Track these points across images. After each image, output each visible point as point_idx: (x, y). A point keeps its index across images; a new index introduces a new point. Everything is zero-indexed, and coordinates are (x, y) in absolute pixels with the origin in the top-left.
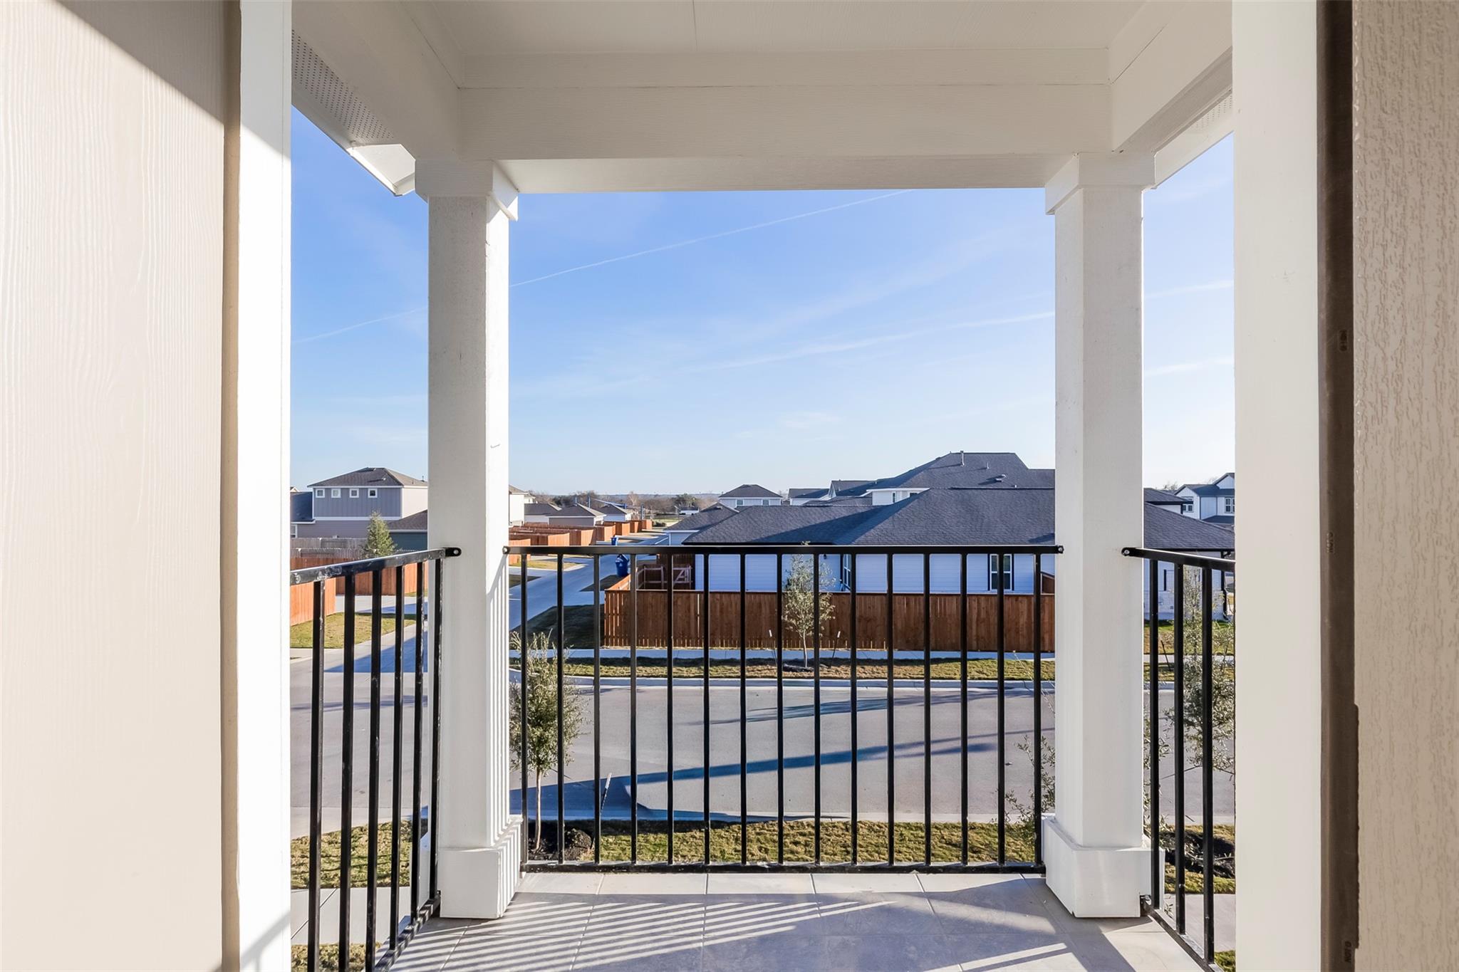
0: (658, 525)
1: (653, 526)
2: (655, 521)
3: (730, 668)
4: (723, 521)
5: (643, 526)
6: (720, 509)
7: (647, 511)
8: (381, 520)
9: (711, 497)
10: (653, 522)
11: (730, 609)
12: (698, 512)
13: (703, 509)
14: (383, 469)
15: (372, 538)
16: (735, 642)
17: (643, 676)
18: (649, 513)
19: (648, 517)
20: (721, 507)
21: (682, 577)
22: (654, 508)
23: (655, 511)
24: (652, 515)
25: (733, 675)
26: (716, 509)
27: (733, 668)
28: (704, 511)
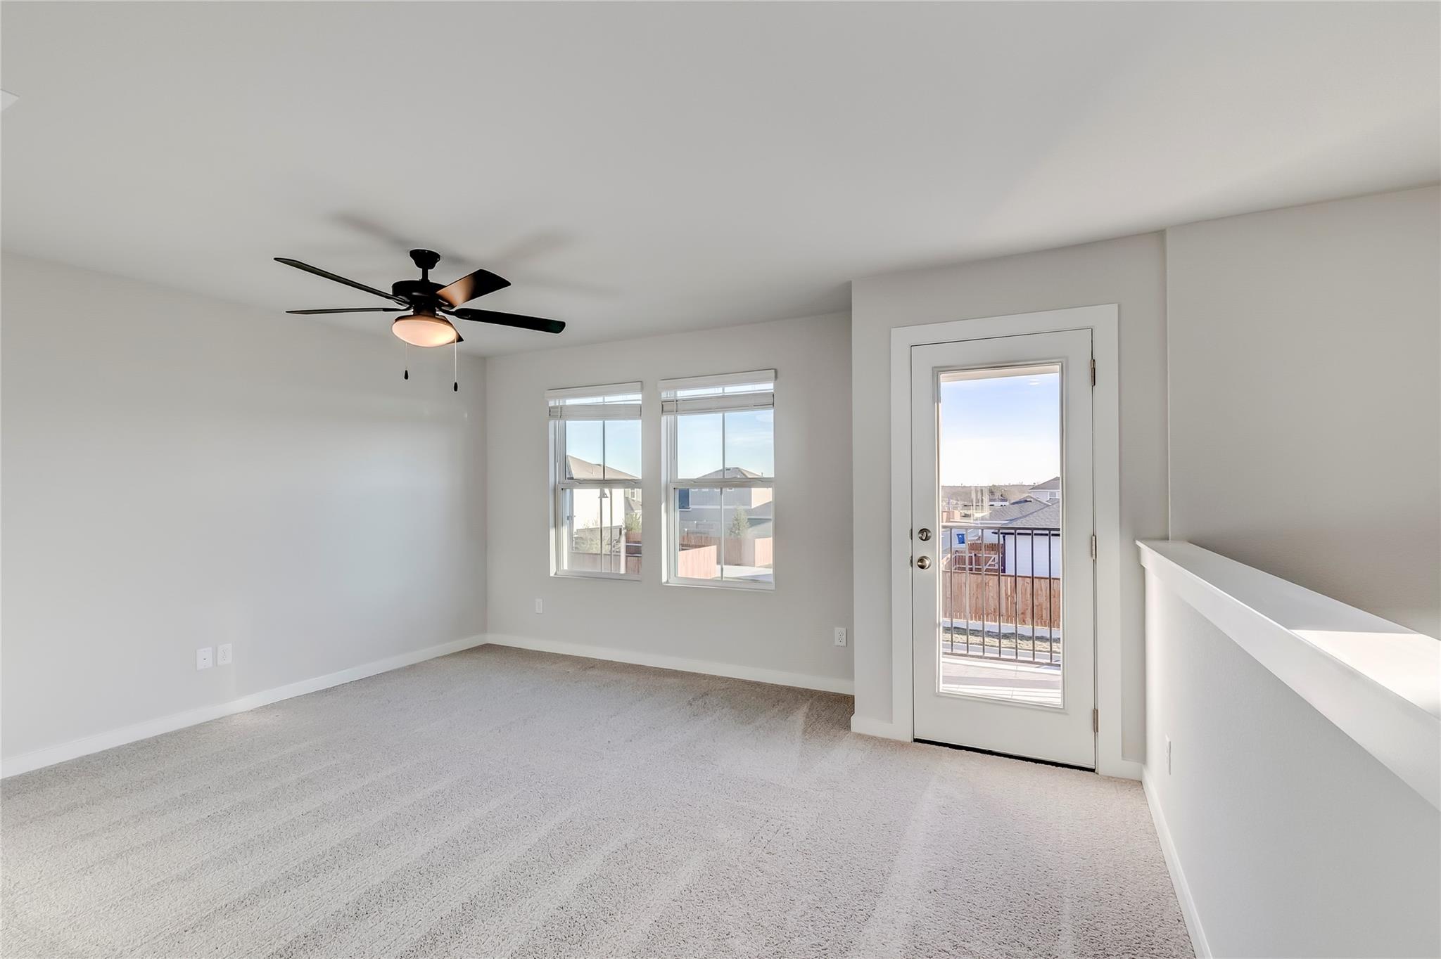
0: (966, 516)
1: (961, 516)
2: (963, 512)
3: (1041, 643)
4: (1034, 512)
5: (951, 517)
6: (1031, 501)
7: (955, 502)
8: (741, 508)
9: (1021, 487)
10: (961, 513)
11: (1040, 592)
12: (1007, 503)
13: (1012, 502)
14: (737, 468)
15: (736, 522)
16: (1045, 622)
17: (959, 642)
18: (957, 504)
19: (955, 508)
20: (1032, 500)
21: (993, 563)
22: (961, 500)
23: (963, 503)
24: (960, 506)
25: (1043, 650)
26: (1026, 501)
27: (1044, 644)
28: (1014, 503)
